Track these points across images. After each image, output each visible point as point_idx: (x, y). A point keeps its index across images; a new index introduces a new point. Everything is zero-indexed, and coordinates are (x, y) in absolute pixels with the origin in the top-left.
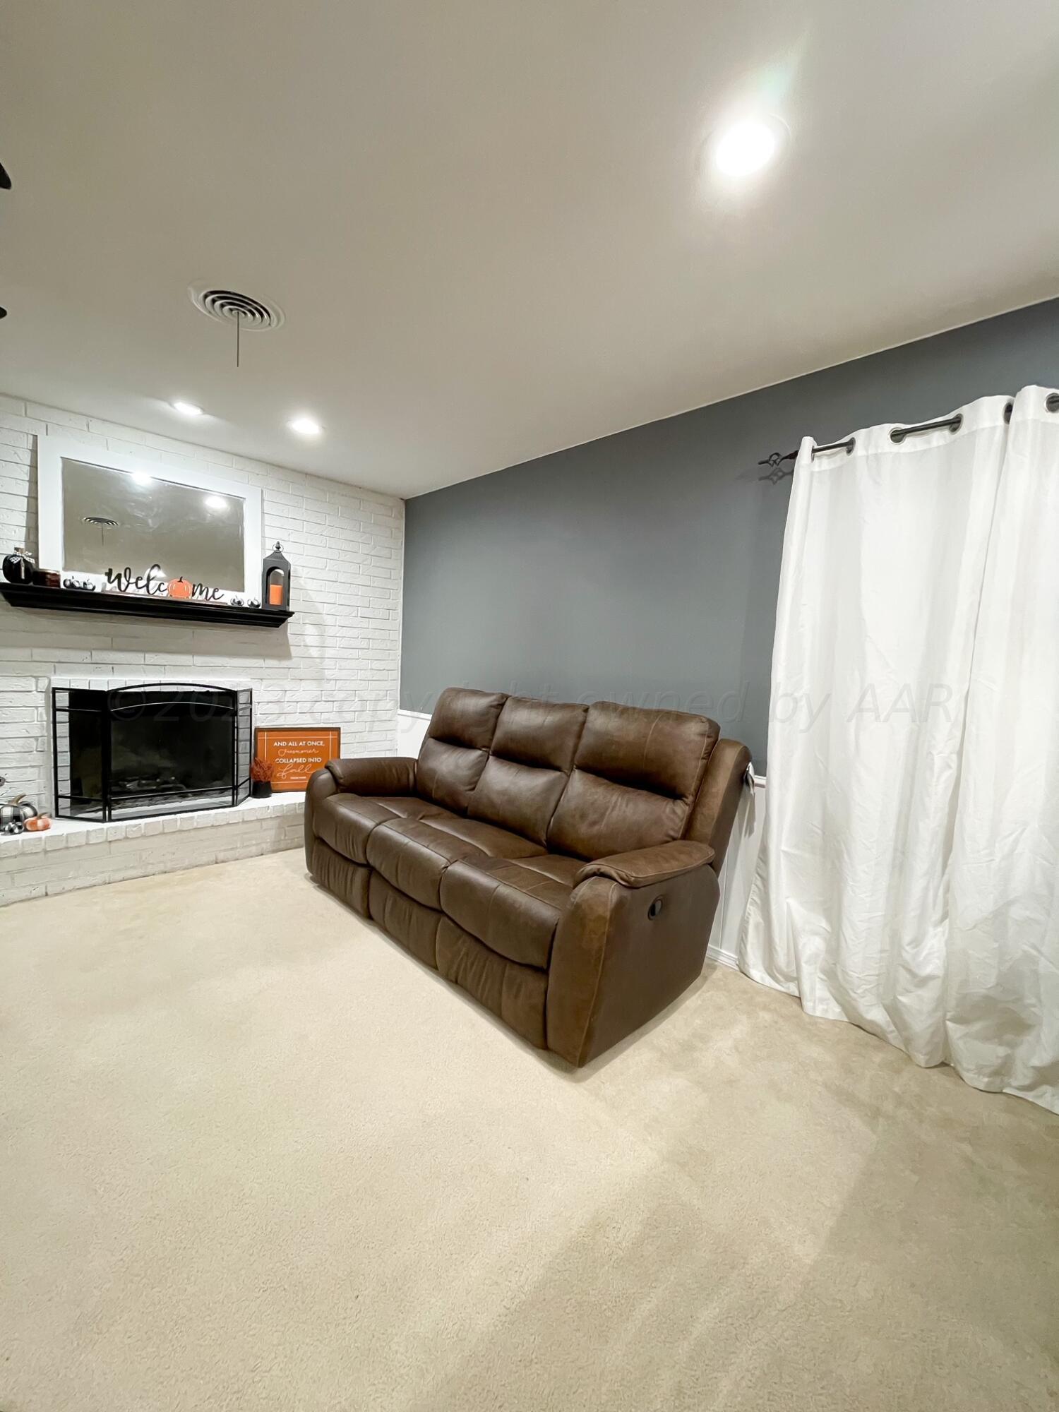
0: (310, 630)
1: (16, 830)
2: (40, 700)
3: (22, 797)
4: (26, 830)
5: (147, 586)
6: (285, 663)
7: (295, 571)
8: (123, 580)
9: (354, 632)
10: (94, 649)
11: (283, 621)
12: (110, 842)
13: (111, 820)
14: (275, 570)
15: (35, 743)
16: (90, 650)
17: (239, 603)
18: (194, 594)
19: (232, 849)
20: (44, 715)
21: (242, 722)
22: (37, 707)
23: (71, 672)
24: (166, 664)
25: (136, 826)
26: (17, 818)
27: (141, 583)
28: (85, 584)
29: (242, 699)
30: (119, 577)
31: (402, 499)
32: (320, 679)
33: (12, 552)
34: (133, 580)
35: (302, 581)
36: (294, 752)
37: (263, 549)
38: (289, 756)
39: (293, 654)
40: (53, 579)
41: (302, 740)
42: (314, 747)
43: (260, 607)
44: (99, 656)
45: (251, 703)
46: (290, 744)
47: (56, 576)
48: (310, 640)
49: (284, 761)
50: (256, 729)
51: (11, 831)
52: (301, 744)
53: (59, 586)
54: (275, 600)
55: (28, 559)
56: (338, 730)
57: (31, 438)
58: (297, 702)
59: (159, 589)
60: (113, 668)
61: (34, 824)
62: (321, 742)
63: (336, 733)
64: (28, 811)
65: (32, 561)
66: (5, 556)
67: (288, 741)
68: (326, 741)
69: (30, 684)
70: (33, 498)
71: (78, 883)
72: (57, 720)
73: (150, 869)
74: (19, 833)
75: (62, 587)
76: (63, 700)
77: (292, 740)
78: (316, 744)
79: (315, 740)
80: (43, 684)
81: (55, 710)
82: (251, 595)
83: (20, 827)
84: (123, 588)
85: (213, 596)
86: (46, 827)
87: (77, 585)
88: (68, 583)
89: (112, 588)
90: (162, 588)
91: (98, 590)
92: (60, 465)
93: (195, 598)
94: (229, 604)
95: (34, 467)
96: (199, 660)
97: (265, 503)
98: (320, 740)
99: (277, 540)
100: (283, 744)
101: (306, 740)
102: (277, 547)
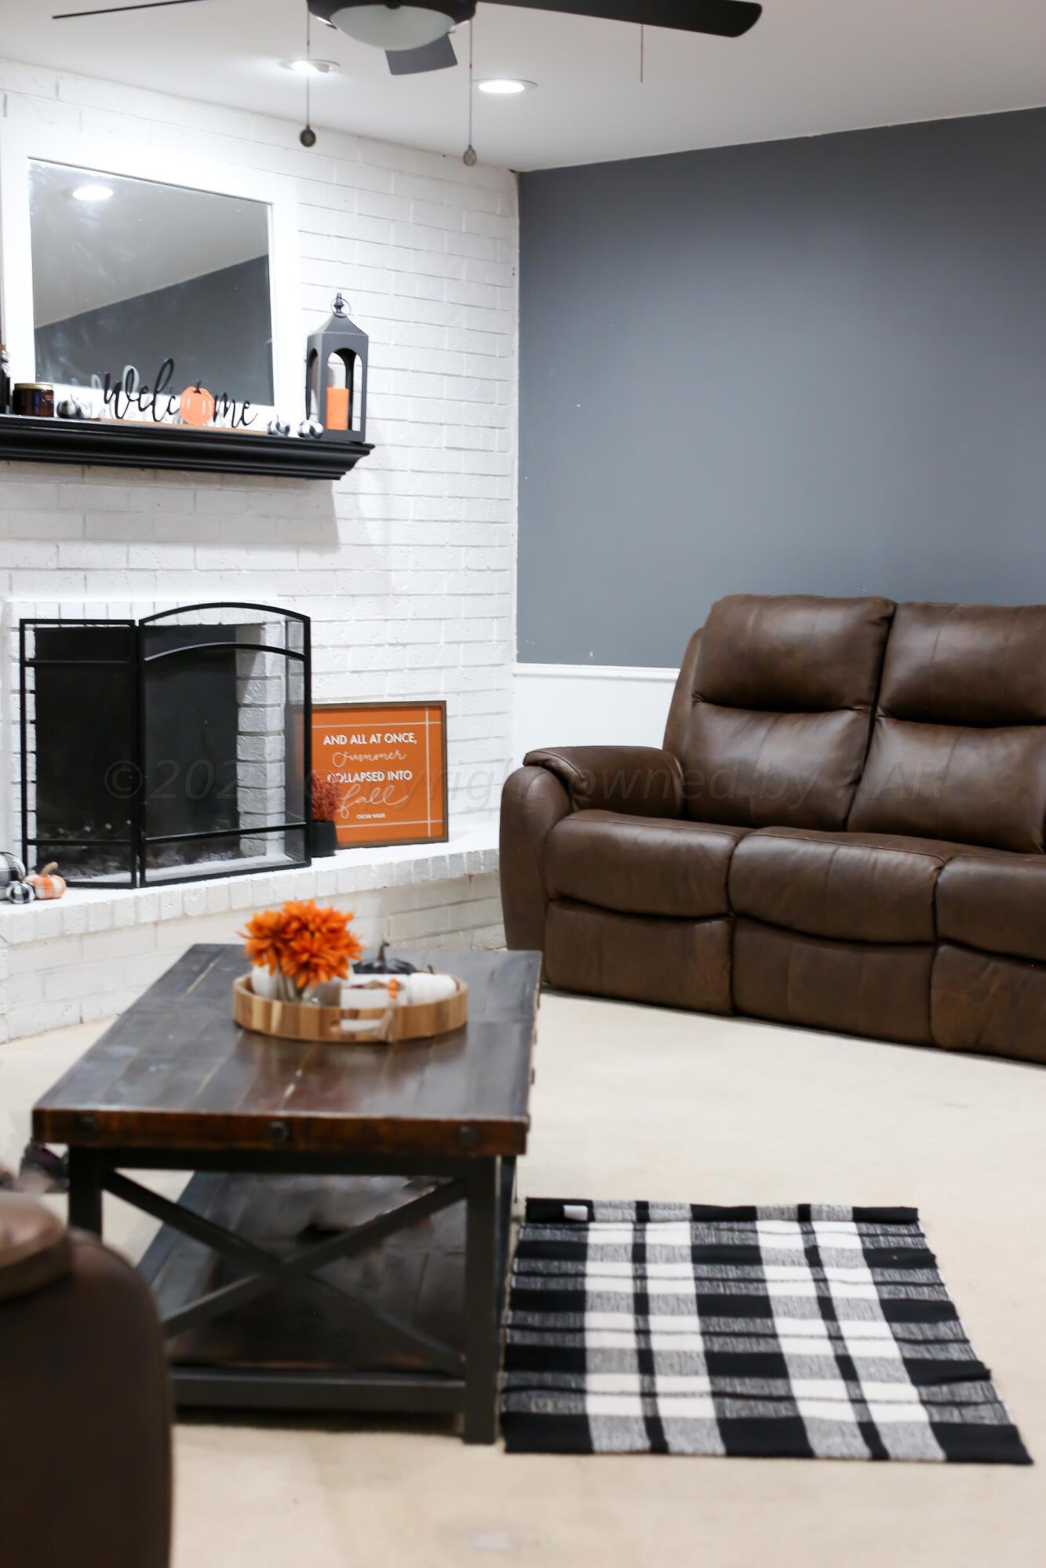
5: (153, 403)
6: (328, 560)
8: (123, 393)
10: (63, 540)
16: (55, 540)
17: (279, 429)
23: (31, 587)
24: (157, 566)
27: (145, 400)
31: (512, 171)
36: (360, 758)
38: (354, 767)
39: (342, 538)
41: (375, 731)
42: (398, 745)
46: (354, 740)
49: (345, 778)
52: (373, 739)
54: (338, 422)
56: (439, 707)
59: (168, 412)
60: (85, 578)
62: (411, 735)
63: (437, 713)
67: (349, 733)
68: (419, 732)
77: (356, 732)
78: (401, 738)
79: (397, 730)
81: (24, 664)
84: (122, 415)
85: (242, 418)
89: (112, 416)
94: (264, 434)
96: (205, 556)
98: (407, 729)
99: (339, 291)
100: (341, 740)
101: (383, 731)
102: (339, 306)
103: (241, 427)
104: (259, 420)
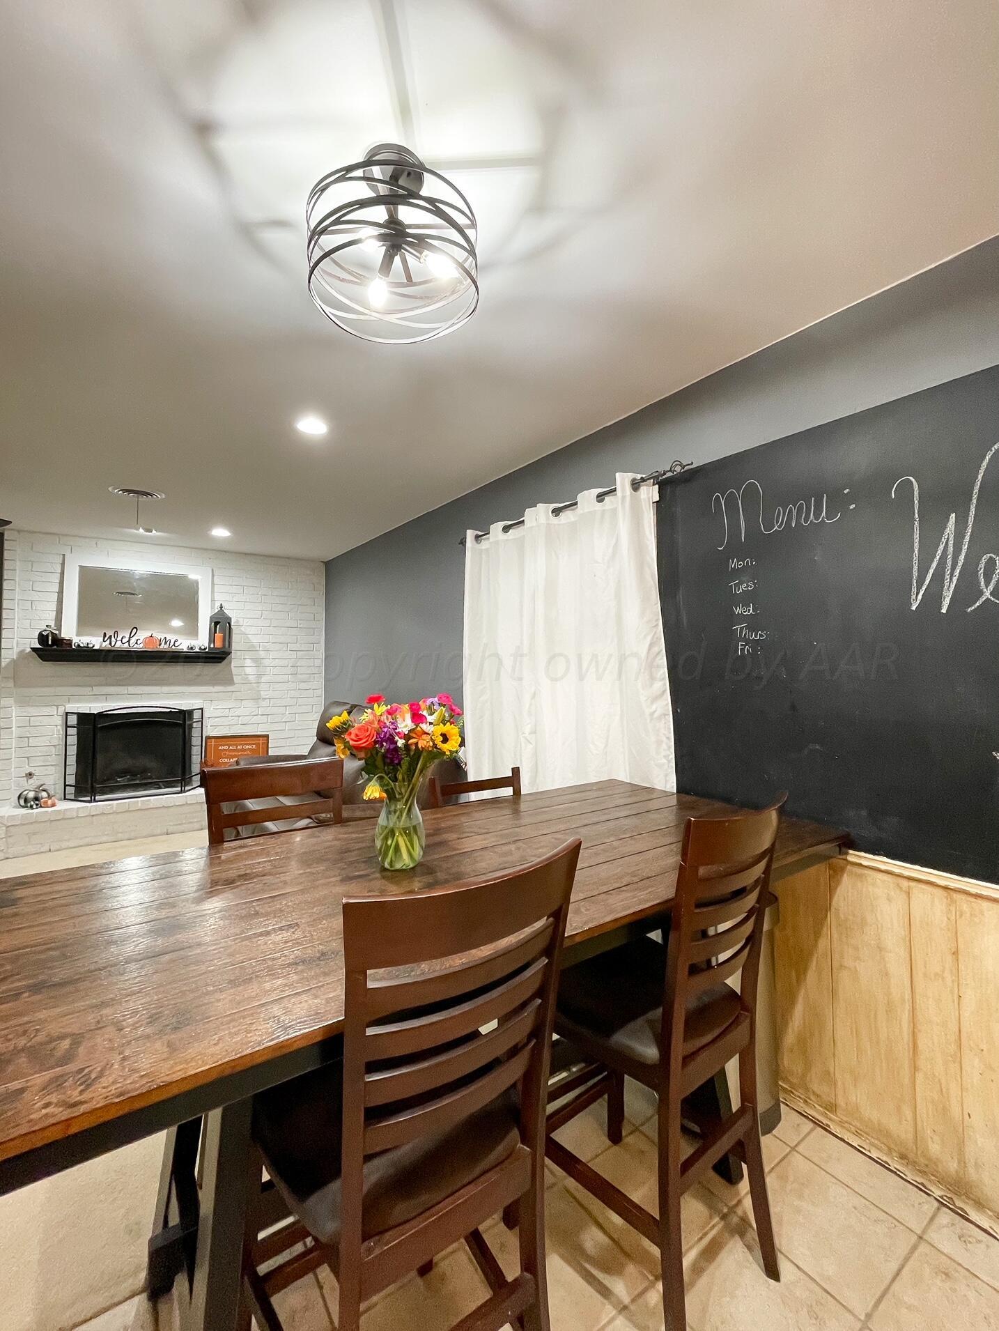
0: (248, 662)
1: (35, 807)
2: (59, 721)
3: (42, 785)
4: (41, 807)
5: (129, 641)
6: (230, 688)
7: (237, 621)
8: (113, 639)
9: (285, 662)
10: (96, 686)
11: (224, 659)
12: (93, 816)
13: (95, 801)
14: (221, 623)
15: (54, 750)
16: (91, 686)
17: (192, 648)
18: (160, 645)
19: (180, 824)
20: (61, 729)
21: (195, 733)
22: (56, 726)
23: (78, 701)
24: (143, 693)
25: (110, 805)
26: (36, 799)
27: (124, 641)
28: (88, 644)
29: (196, 715)
30: (110, 637)
31: (322, 562)
32: (257, 699)
33: (45, 628)
34: (119, 638)
35: (242, 629)
36: (233, 753)
37: (213, 608)
38: (231, 757)
39: (235, 681)
40: (68, 642)
41: (240, 745)
42: (248, 749)
43: (207, 650)
44: (97, 690)
45: (202, 718)
46: (231, 748)
47: (70, 641)
48: (248, 670)
49: (226, 760)
50: (206, 737)
51: (31, 807)
52: (239, 747)
53: (71, 647)
54: (218, 644)
55: (54, 631)
56: (267, 736)
57: (62, 556)
58: (239, 716)
59: (137, 643)
61: (46, 802)
62: (254, 746)
63: (266, 738)
64: (44, 794)
65: (57, 632)
66: (39, 631)
68: (258, 745)
69: (53, 710)
70: (61, 592)
71: (71, 844)
72: (68, 734)
73: (120, 836)
74: (37, 808)
75: (73, 647)
76: (73, 720)
77: (231, 745)
78: (250, 747)
79: (250, 744)
80: (61, 710)
81: (67, 726)
82: (201, 641)
83: (37, 805)
84: (113, 644)
85: (174, 645)
86: (53, 805)
87: (82, 645)
88: (76, 644)
89: (106, 645)
90: (139, 642)
91: (97, 647)
92: (78, 569)
93: (161, 647)
94: (185, 650)
95: (62, 573)
96: (166, 689)
97: (215, 577)
98: (254, 744)
99: (221, 602)
100: (226, 748)
101: (243, 745)
102: (221, 607)
103: (173, 647)
104: (184, 644)
